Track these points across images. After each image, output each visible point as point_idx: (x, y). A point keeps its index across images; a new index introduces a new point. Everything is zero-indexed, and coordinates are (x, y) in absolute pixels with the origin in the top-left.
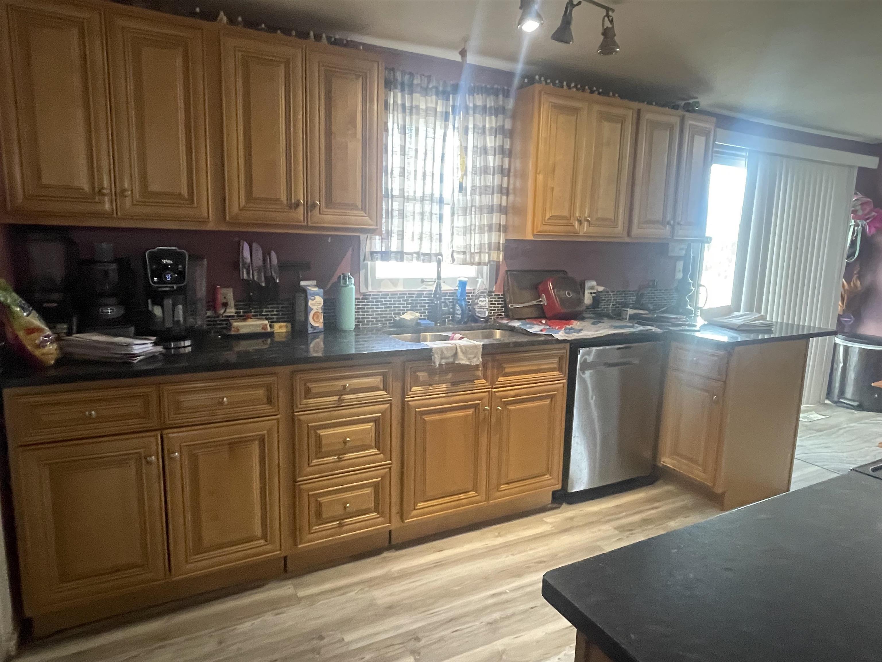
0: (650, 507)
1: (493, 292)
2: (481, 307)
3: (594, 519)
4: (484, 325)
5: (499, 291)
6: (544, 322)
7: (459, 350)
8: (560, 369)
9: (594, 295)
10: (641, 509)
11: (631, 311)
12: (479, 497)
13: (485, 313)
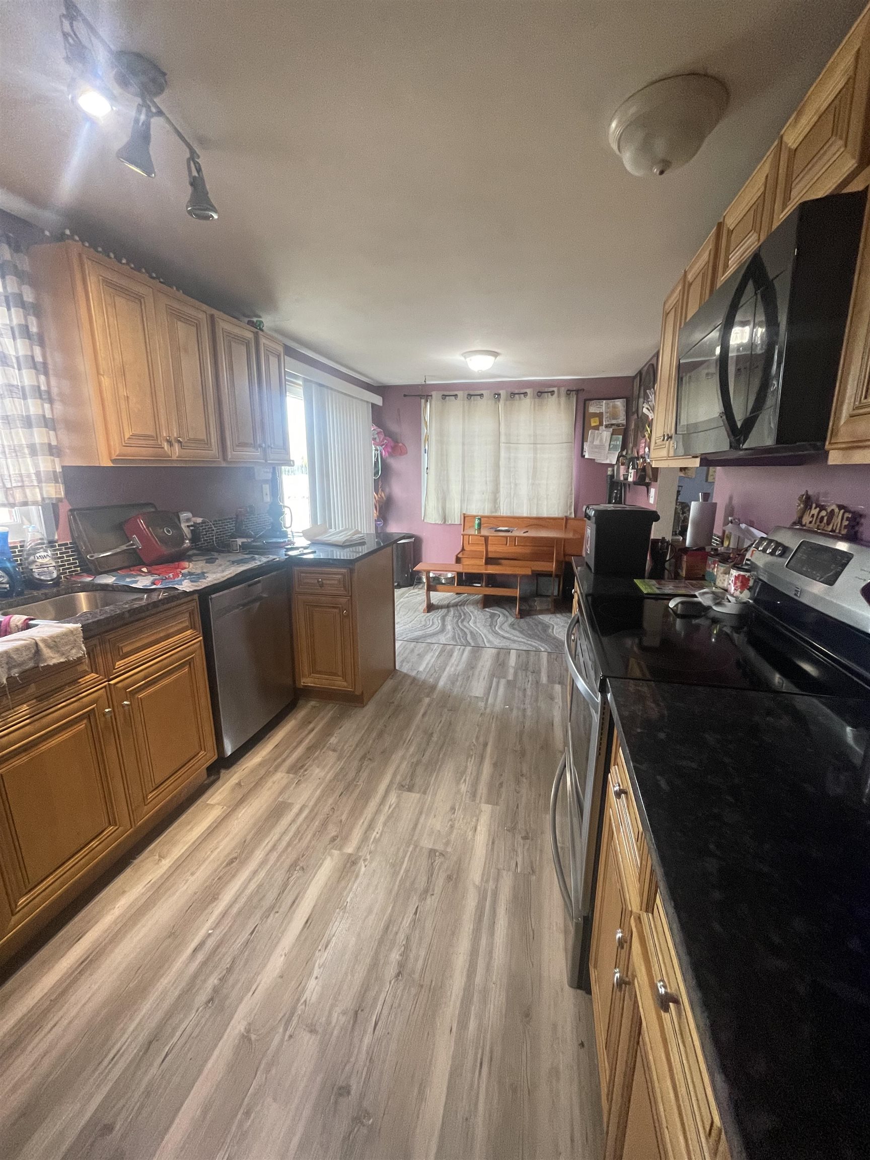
0: (306, 732)
1: (56, 542)
2: (42, 566)
3: (262, 772)
4: (55, 590)
5: (64, 539)
6: (145, 570)
7: (41, 645)
8: (193, 627)
9: (191, 528)
10: (301, 736)
11: (240, 541)
12: (120, 828)
13: (51, 573)
